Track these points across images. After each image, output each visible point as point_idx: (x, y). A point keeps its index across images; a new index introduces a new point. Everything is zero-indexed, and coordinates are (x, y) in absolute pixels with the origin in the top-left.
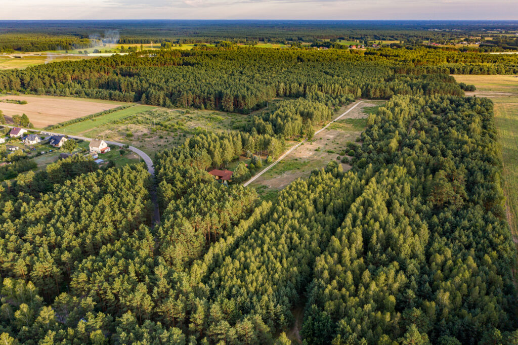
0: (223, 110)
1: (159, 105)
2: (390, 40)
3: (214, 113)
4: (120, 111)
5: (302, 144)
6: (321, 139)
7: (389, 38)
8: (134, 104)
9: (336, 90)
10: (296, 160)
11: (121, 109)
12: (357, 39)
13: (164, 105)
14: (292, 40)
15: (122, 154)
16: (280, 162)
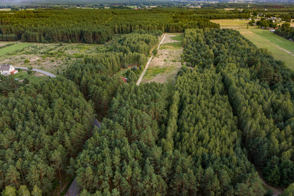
0: (85, 43)
1: (36, 42)
2: (153, 5)
3: (80, 45)
4: (8, 47)
5: (153, 58)
6: (162, 54)
7: (152, 4)
8: (16, 42)
9: (150, 28)
10: (157, 67)
11: (8, 45)
12: (134, 5)
13: (40, 42)
14: (96, 6)
15: (29, 74)
16: (148, 69)
